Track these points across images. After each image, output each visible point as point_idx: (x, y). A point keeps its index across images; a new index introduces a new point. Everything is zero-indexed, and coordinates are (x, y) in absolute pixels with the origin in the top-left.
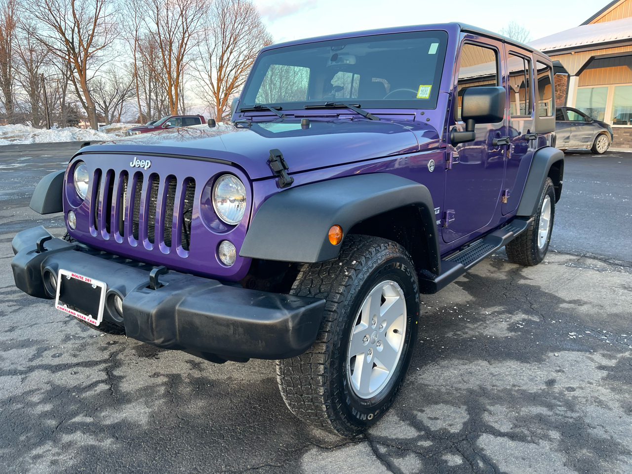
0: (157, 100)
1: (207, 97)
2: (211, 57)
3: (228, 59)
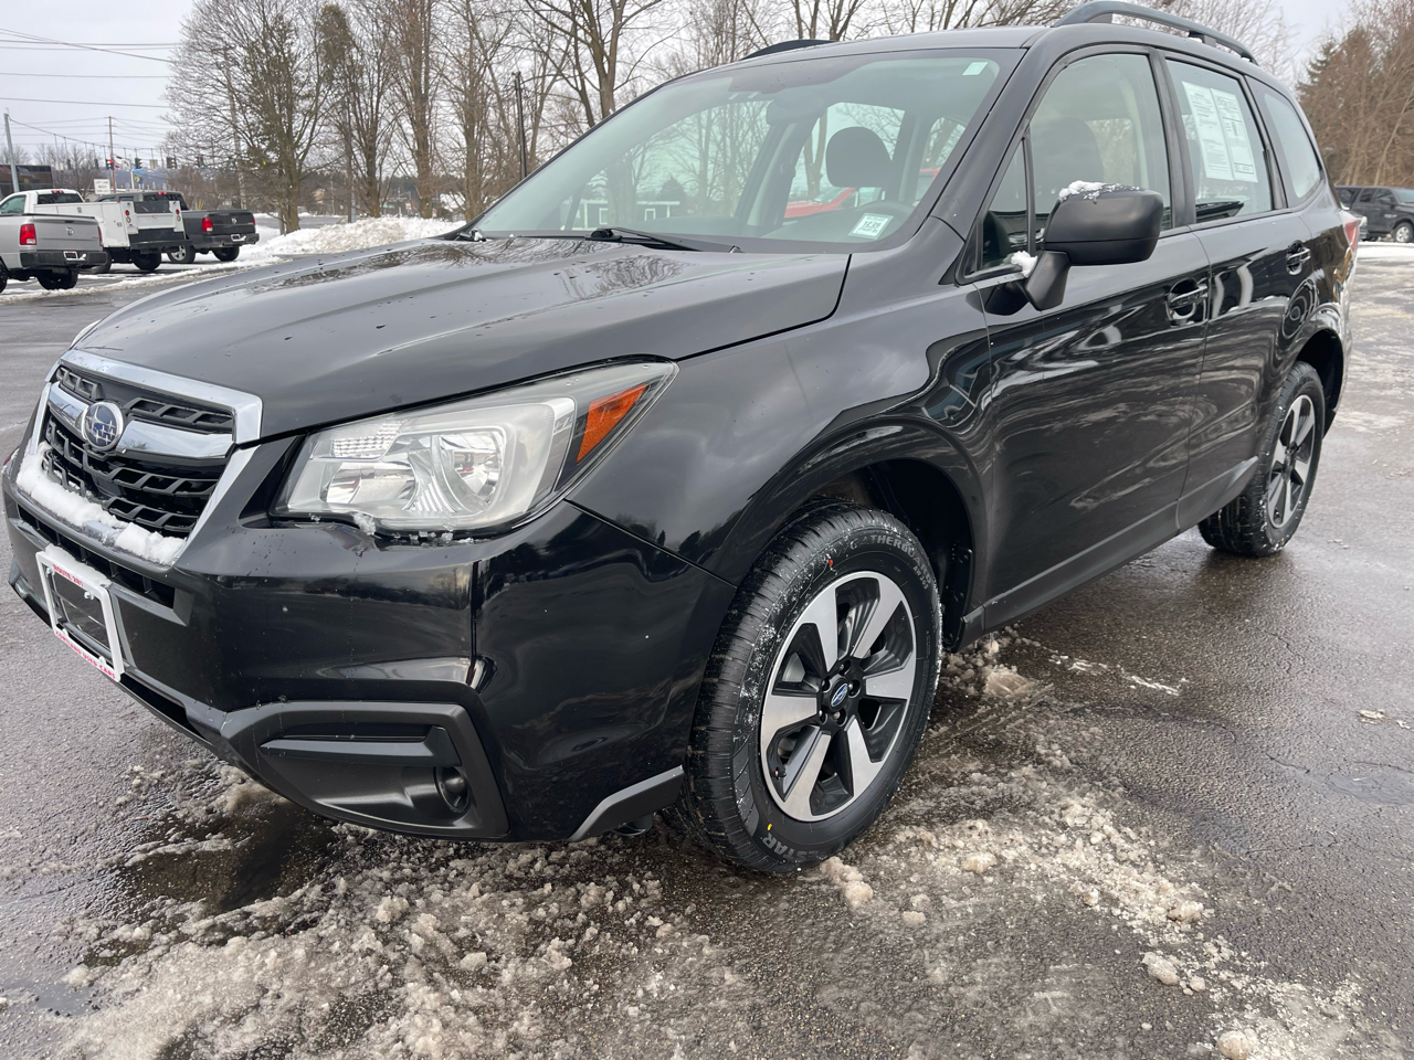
0: (723, 139)
1: (886, 128)
2: (914, 16)
3: (968, 13)
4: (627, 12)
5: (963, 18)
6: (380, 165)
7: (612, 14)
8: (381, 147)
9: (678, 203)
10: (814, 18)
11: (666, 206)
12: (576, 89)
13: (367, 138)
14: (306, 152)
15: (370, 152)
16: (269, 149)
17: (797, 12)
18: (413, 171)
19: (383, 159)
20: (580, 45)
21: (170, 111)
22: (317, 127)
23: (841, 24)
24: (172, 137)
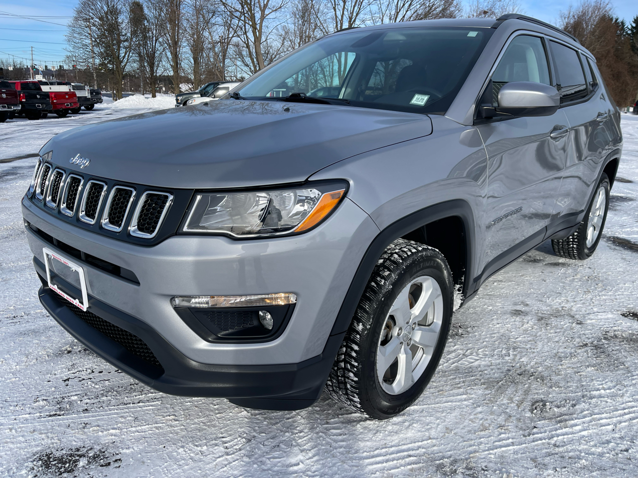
4: (267, 12)
5: (402, 19)
6: (156, 71)
7: (260, 13)
8: (156, 63)
9: (285, 90)
10: (342, 17)
11: (280, 91)
12: (245, 43)
13: (151, 59)
14: (125, 65)
15: (152, 65)
16: (108, 63)
17: (336, 14)
18: (172, 73)
19: (157, 69)
20: (247, 25)
21: (68, 46)
22: (131, 54)
23: (353, 20)
24: (68, 57)
